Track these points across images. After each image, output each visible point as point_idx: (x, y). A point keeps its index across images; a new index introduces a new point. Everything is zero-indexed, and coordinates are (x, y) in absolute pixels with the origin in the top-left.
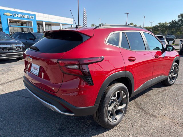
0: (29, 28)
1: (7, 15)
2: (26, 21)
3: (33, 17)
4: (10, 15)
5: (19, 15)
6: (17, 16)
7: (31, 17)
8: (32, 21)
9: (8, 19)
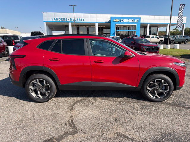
0: (132, 31)
1: (115, 21)
2: (131, 25)
3: (138, 20)
4: (118, 21)
5: (125, 21)
6: (123, 21)
7: (136, 21)
8: (136, 25)
9: (116, 24)
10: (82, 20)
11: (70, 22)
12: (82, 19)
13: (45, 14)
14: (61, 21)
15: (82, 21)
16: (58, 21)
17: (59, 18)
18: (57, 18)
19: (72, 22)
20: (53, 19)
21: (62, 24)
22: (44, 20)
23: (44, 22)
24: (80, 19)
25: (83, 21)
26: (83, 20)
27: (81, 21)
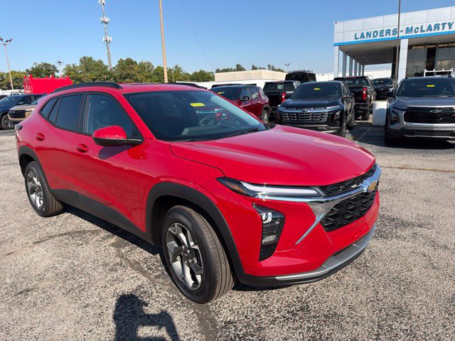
10: (447, 26)
11: (404, 38)
12: (444, 24)
13: (339, 27)
14: (378, 37)
15: (443, 29)
16: (372, 38)
17: (375, 32)
18: (368, 33)
19: (409, 38)
20: (358, 36)
21: (382, 46)
22: (335, 42)
23: (335, 45)
24: (437, 26)
25: (447, 29)
26: (450, 25)
27: (441, 30)
